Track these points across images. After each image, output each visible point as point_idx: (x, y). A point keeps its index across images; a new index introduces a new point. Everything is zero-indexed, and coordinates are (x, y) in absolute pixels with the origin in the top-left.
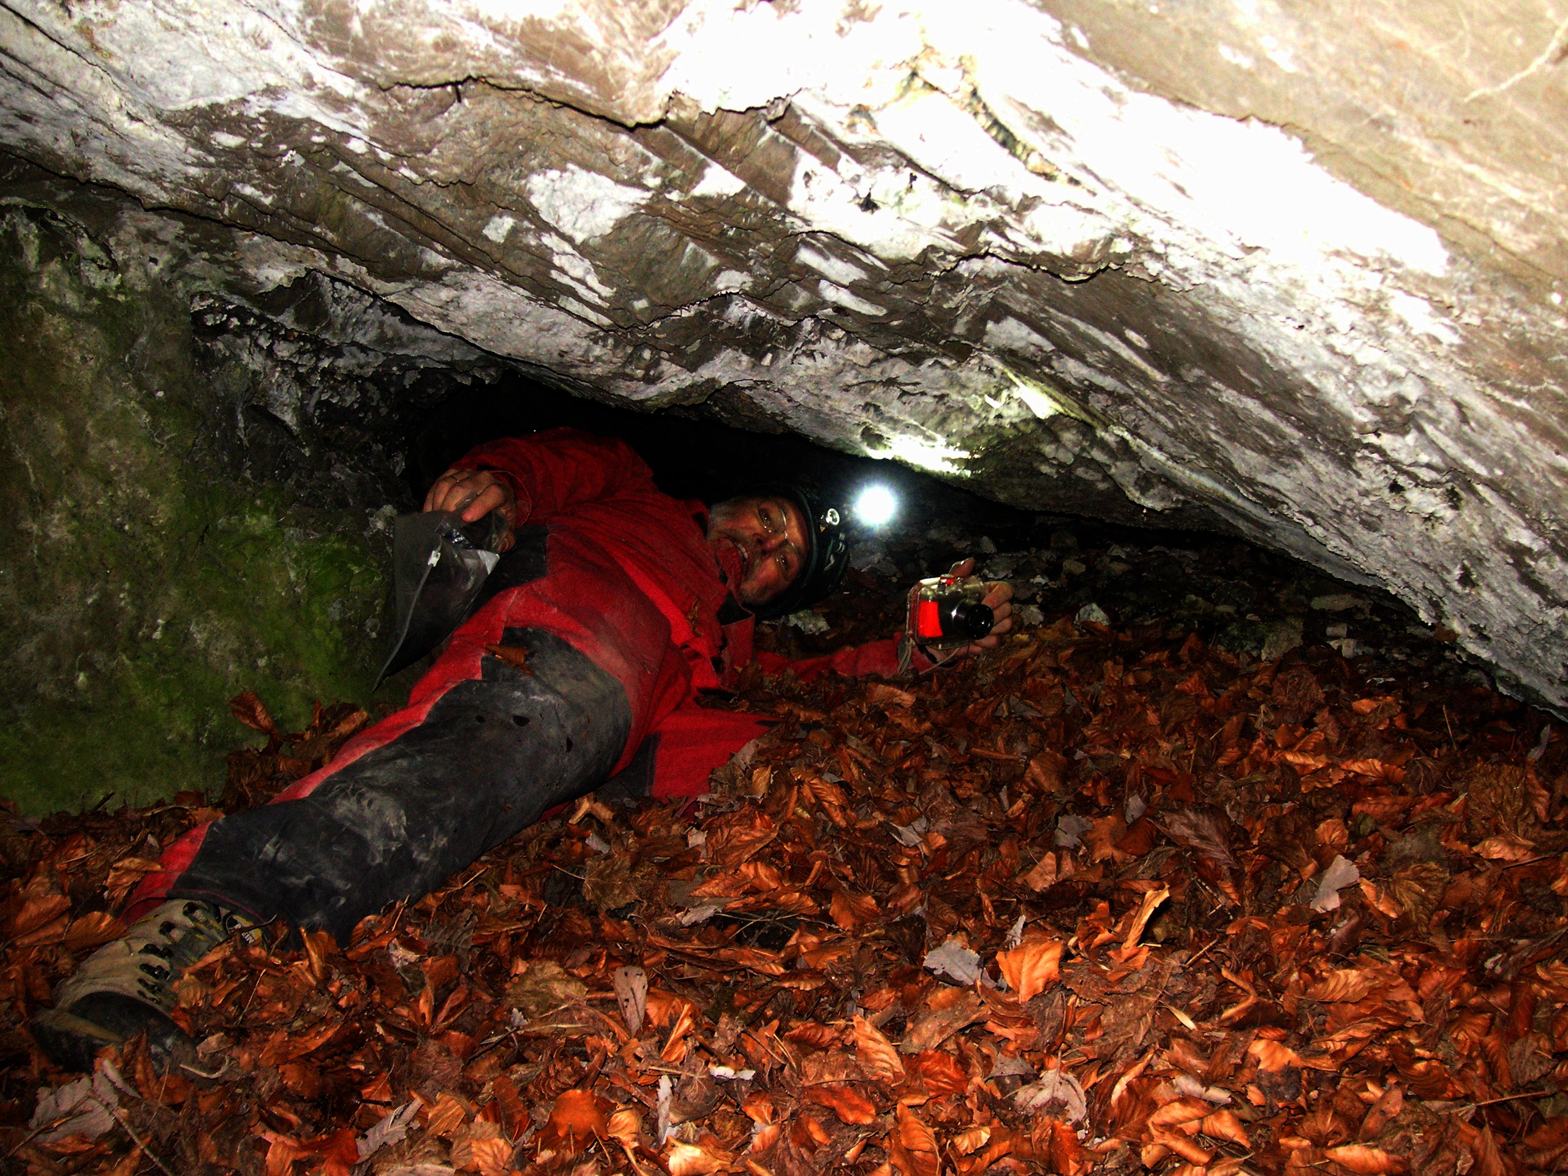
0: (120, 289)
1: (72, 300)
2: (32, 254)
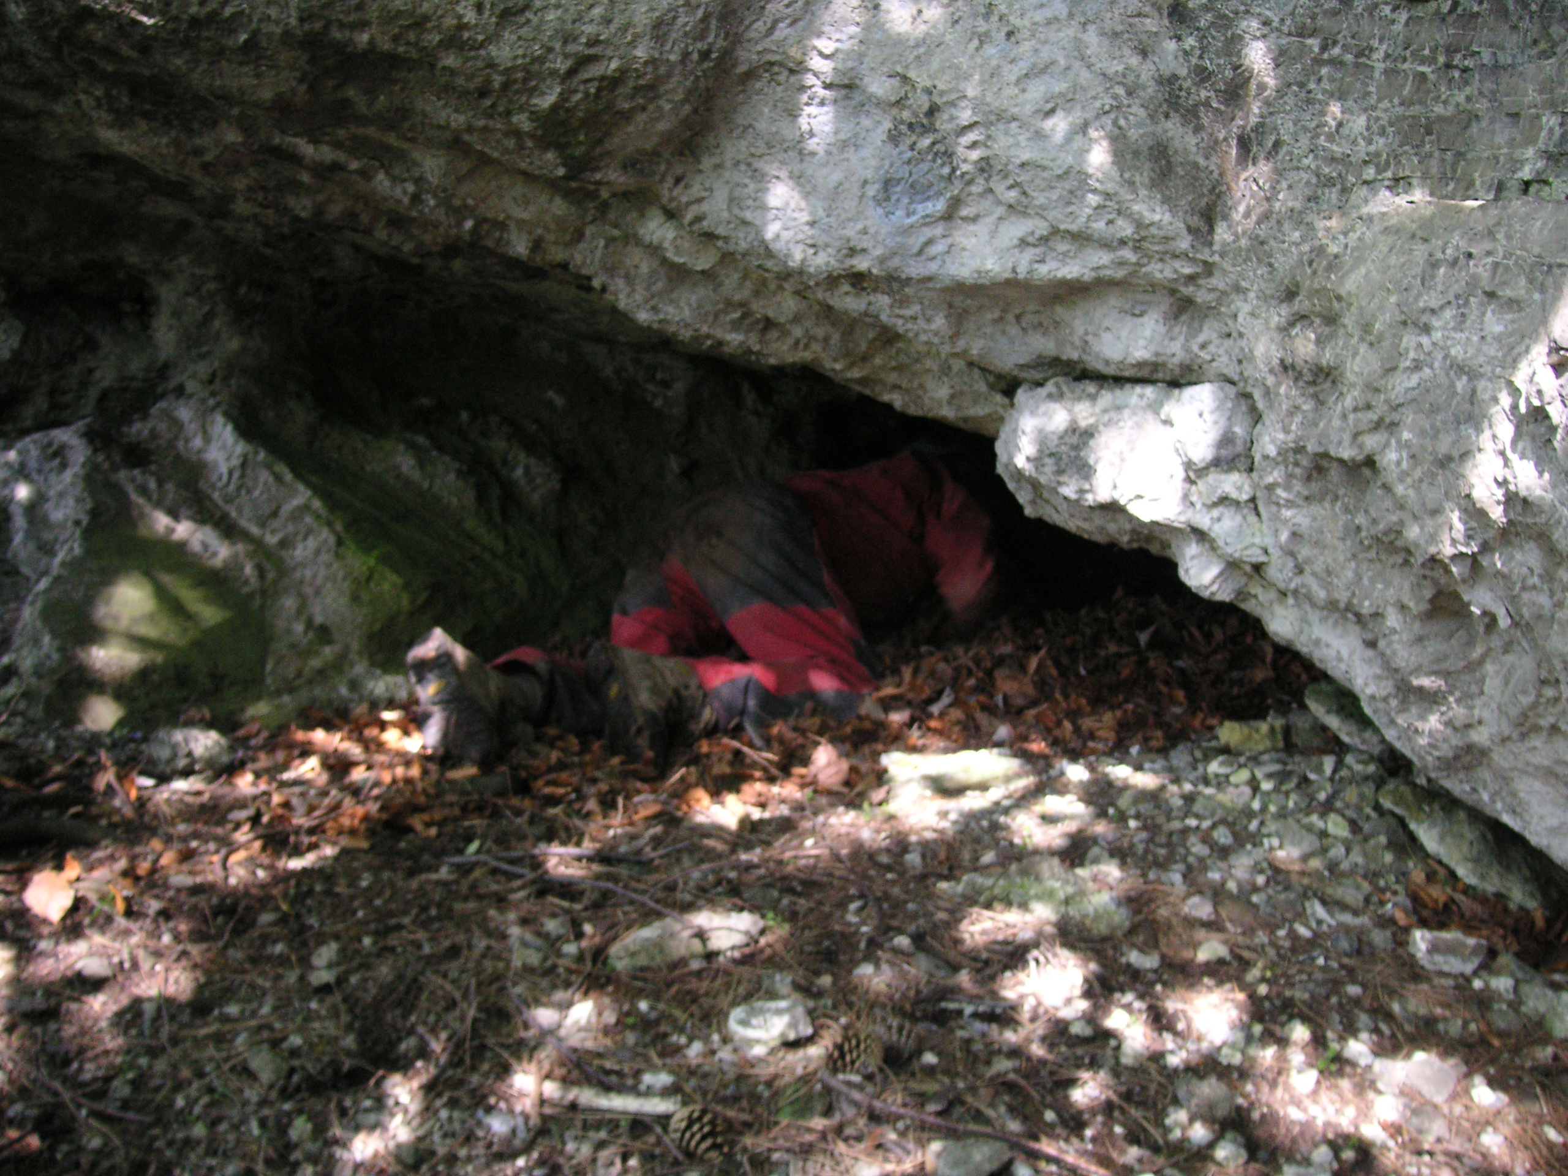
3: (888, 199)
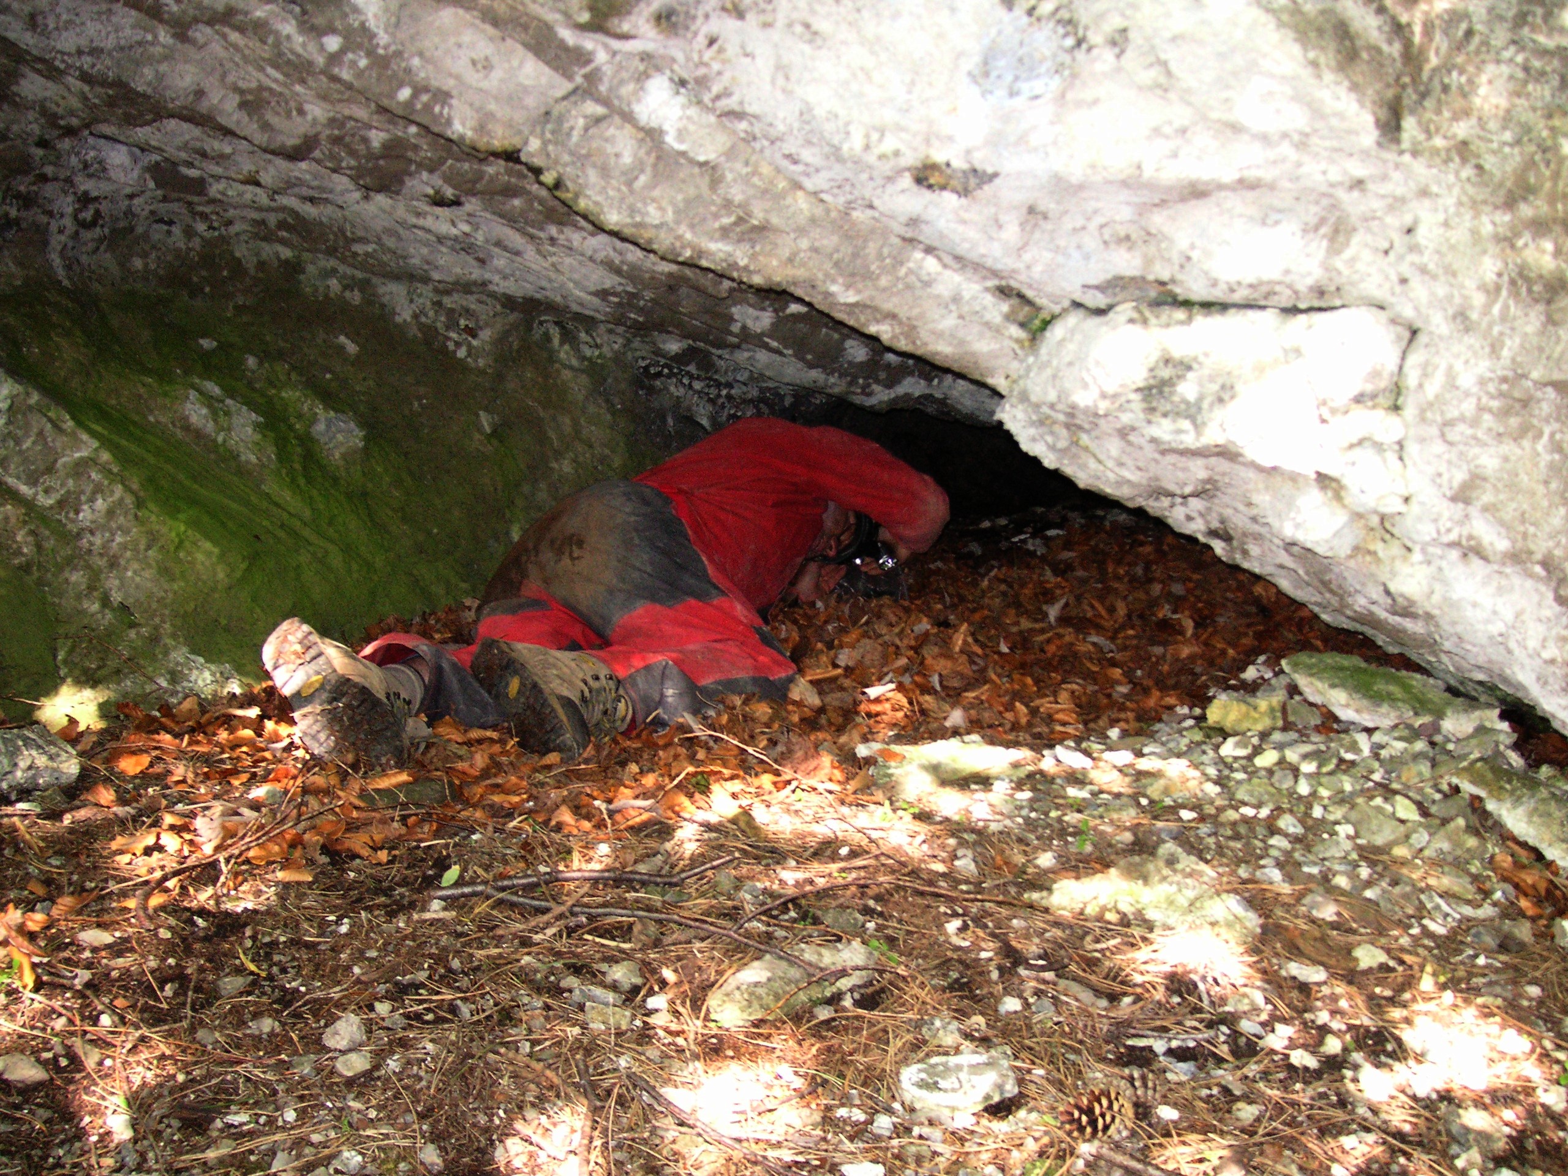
0: (599, 356)
1: (575, 362)
2: (556, 341)
3: (986, 74)
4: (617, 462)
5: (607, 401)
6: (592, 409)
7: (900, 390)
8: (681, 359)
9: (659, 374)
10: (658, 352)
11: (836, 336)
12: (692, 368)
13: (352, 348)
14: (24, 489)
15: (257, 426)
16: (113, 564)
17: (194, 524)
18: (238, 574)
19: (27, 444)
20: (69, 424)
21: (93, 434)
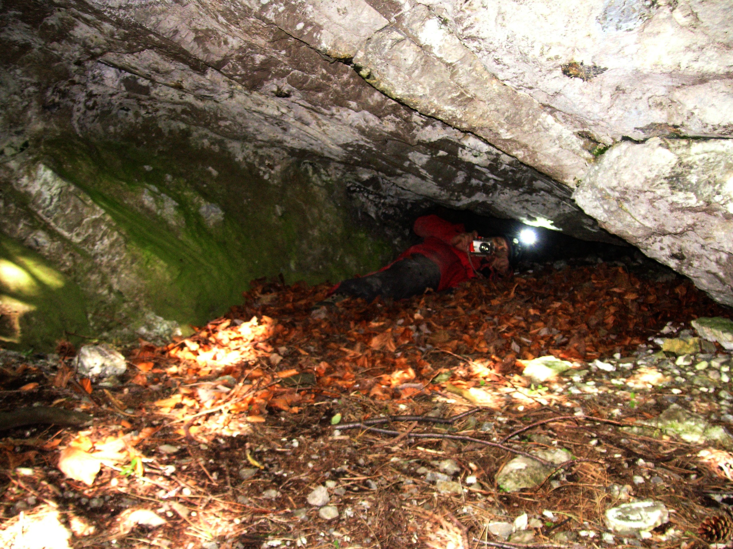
0: (331, 180)
1: (319, 183)
2: (310, 173)
4: (339, 231)
5: (334, 202)
6: (328, 206)
7: (474, 199)
8: (367, 183)
9: (354, 191)
10: (358, 179)
11: (454, 169)
12: (370, 188)
13: (215, 173)
14: (66, 234)
15: (176, 208)
16: (114, 270)
17: (154, 251)
18: (175, 277)
19: (68, 211)
20: (90, 202)
21: (102, 207)
